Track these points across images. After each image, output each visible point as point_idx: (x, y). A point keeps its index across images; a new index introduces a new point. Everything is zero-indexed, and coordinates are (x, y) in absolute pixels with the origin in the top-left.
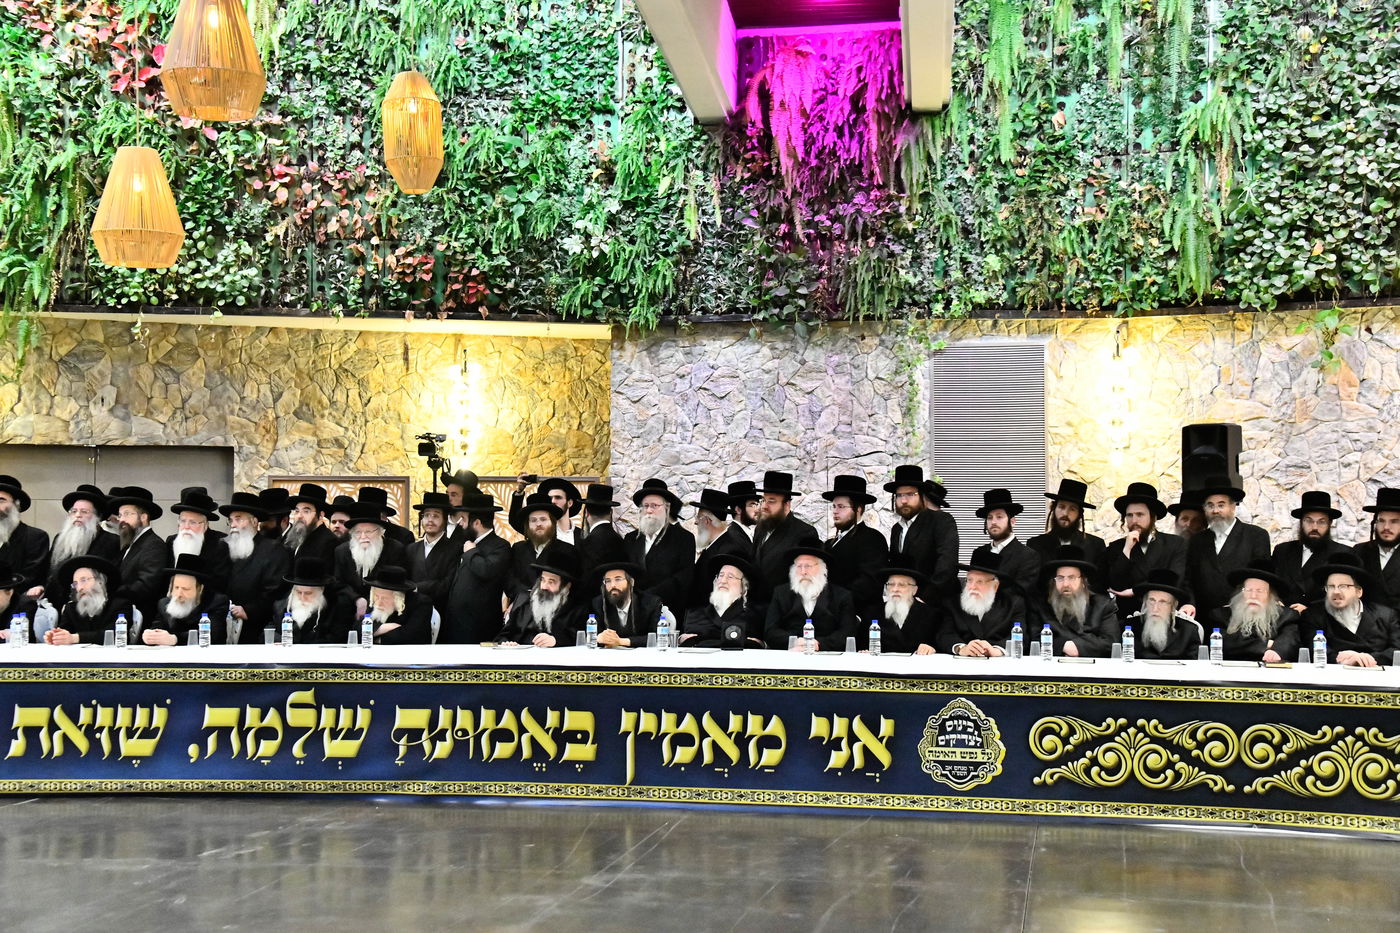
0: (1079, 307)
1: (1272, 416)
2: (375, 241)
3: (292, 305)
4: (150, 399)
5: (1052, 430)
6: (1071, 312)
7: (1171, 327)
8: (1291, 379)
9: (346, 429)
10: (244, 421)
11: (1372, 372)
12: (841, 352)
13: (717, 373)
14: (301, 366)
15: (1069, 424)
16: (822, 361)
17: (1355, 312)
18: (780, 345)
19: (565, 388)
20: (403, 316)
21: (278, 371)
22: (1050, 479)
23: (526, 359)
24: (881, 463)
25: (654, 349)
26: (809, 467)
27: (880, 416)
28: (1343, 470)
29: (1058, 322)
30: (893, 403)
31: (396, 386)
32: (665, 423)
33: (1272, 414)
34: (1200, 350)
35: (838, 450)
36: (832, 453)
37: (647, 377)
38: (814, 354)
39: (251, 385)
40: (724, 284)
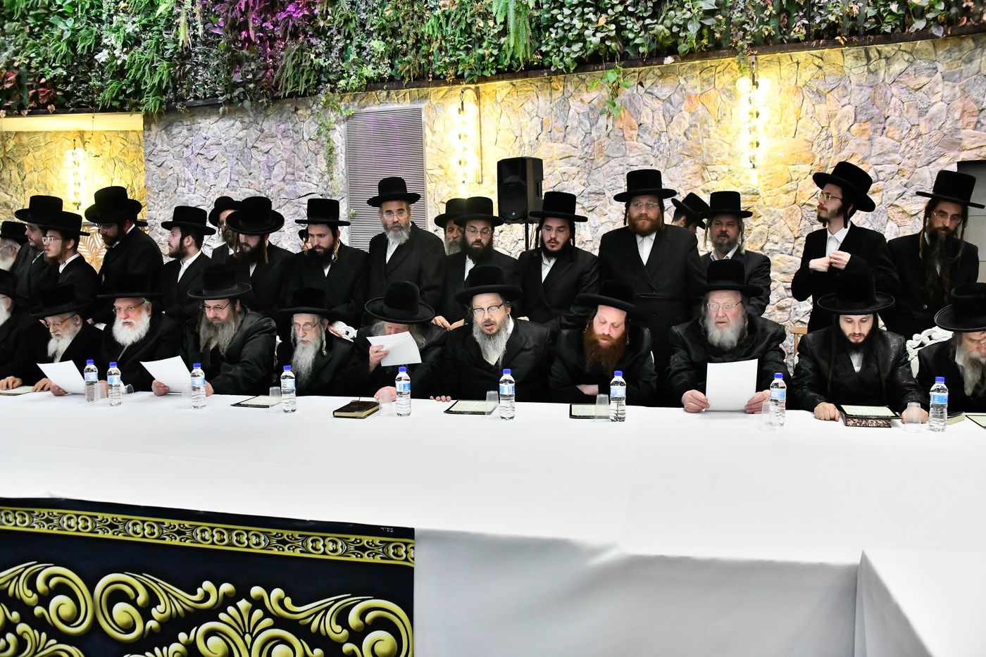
0: (442, 77)
1: (578, 155)
5: (429, 172)
6: (436, 81)
7: (508, 89)
8: (591, 126)
11: (646, 118)
12: (286, 121)
13: (208, 142)
15: (441, 167)
16: (274, 130)
17: (634, 72)
18: (246, 120)
22: (429, 209)
23: (129, 145)
25: (169, 128)
27: (312, 167)
29: (432, 90)
30: (320, 157)
31: (42, 167)
32: (178, 180)
33: (578, 153)
34: (528, 106)
35: (287, 193)
36: (283, 196)
37: (165, 148)
38: (269, 125)
40: (207, 78)
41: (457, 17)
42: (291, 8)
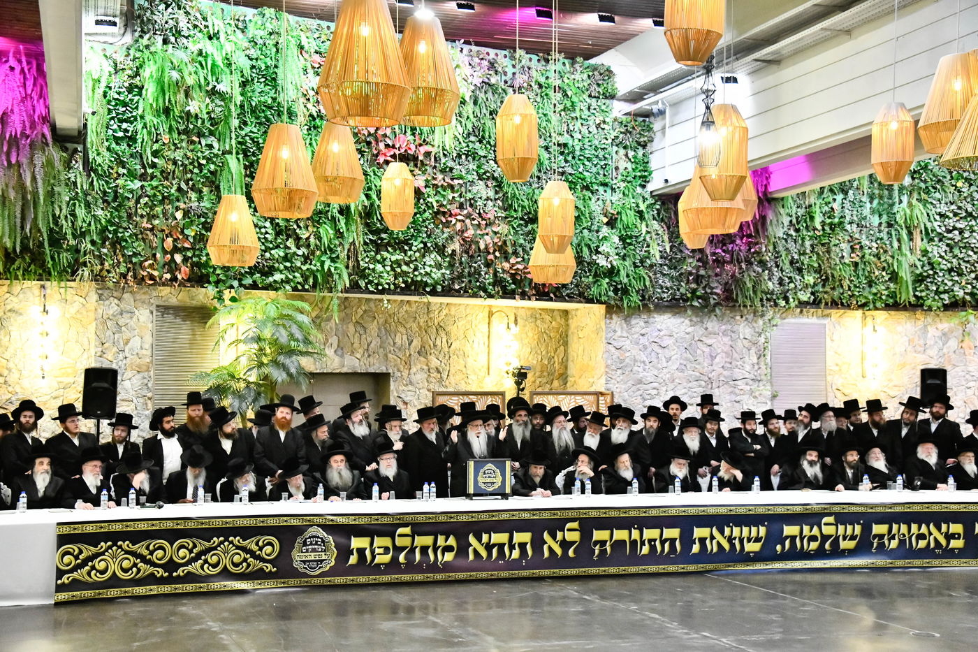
0: (846, 304)
2: (497, 254)
3: (458, 291)
4: (352, 344)
5: (829, 368)
6: (841, 307)
8: (943, 345)
9: (441, 362)
10: (395, 357)
12: (726, 324)
13: (662, 333)
14: (421, 324)
15: (837, 365)
16: (716, 329)
18: (694, 319)
19: (536, 337)
20: (515, 298)
21: (411, 327)
24: (747, 384)
25: (628, 319)
26: (710, 386)
27: (746, 359)
28: (968, 390)
29: (833, 312)
30: (753, 352)
31: (463, 336)
32: (634, 361)
33: (934, 362)
34: (900, 328)
35: (725, 377)
36: (722, 378)
37: (625, 335)
38: (712, 324)
39: (399, 335)
40: (669, 284)
41: (861, 266)
42: (738, 242)
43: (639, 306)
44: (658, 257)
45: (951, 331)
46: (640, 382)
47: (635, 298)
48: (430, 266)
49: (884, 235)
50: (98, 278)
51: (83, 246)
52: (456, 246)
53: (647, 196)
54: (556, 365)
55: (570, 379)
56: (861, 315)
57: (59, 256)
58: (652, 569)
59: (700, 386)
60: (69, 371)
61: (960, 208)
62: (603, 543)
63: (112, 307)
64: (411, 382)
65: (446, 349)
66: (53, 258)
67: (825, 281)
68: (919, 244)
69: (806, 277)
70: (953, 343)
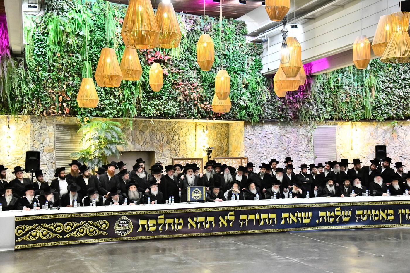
0: (344, 119)
2: (199, 101)
3: (181, 116)
4: (139, 139)
5: (338, 146)
6: (342, 120)
8: (385, 135)
9: (176, 146)
10: (157, 144)
11: (400, 134)
12: (295, 128)
13: (268, 133)
14: (167, 130)
15: (341, 145)
16: (290, 130)
18: (281, 127)
20: (206, 119)
21: (163, 132)
24: (304, 153)
25: (254, 127)
26: (288, 154)
27: (303, 143)
29: (339, 122)
30: (306, 140)
31: (185, 135)
32: (257, 144)
33: (381, 143)
34: (367, 129)
35: (294, 150)
36: (293, 151)
37: (253, 133)
38: (289, 129)
39: (158, 135)
40: (270, 112)
41: (350, 103)
42: (299, 94)
43: (258, 121)
44: (266, 101)
45: (388, 130)
46: (259, 153)
47: (257, 118)
48: (171, 106)
49: (359, 90)
50: (31, 113)
51: (24, 100)
52: (181, 98)
53: (261, 75)
54: (224, 147)
55: (230, 152)
56: (350, 124)
57: (14, 105)
58: (265, 231)
59: (284, 154)
60: (20, 152)
61: (391, 79)
62: (244, 220)
63: (37, 125)
64: (163, 154)
65: (178, 141)
66: (12, 105)
67: (335, 110)
68: (374, 94)
69: (327, 108)
70: (389, 135)
